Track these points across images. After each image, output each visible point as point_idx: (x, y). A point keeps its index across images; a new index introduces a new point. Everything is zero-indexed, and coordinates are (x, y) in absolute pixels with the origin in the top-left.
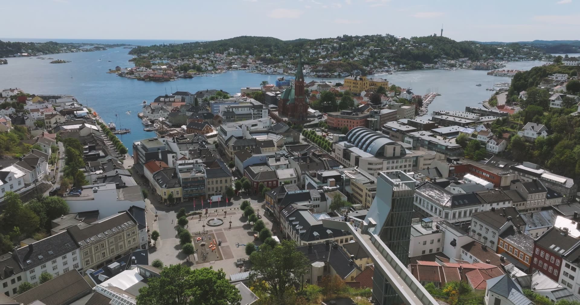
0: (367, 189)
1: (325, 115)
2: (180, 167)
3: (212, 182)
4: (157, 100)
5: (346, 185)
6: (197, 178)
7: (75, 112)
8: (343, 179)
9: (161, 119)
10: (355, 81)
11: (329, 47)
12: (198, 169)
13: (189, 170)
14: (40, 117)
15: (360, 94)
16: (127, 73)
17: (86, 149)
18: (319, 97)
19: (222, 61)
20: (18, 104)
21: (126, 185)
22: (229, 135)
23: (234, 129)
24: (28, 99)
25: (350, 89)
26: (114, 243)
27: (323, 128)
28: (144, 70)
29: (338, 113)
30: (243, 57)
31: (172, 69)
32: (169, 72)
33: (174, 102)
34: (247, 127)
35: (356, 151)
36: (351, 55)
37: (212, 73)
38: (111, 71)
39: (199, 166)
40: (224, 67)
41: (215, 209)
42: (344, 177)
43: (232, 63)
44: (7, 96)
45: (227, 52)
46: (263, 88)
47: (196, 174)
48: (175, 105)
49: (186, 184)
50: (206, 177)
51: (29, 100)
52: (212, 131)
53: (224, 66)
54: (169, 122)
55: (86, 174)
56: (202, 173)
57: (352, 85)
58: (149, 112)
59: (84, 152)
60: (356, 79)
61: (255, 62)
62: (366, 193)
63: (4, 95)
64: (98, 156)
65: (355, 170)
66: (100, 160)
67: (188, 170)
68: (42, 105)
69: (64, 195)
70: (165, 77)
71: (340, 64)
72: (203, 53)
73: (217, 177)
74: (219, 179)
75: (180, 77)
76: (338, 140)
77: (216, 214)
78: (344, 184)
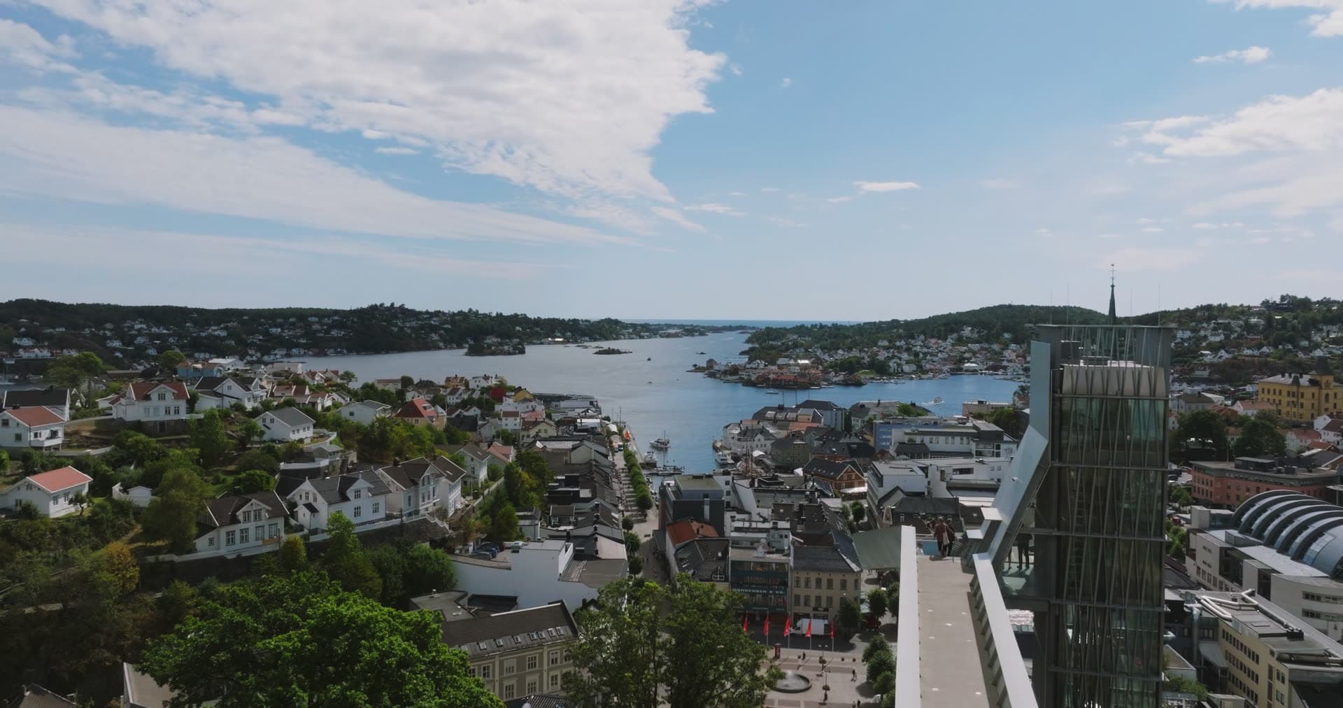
0: (1272, 653)
1: (1189, 472)
2: (734, 534)
3: (807, 582)
4: (759, 416)
5: (1203, 638)
6: (769, 564)
7: (579, 421)
8: (1191, 613)
9: (757, 453)
10: (1294, 389)
11: (1233, 323)
12: (774, 544)
13: (753, 545)
14: (518, 427)
15: (1311, 425)
16: (725, 373)
17: (557, 481)
18: (1177, 425)
19: (939, 354)
20: (487, 401)
21: (600, 555)
22: (888, 487)
23: (907, 472)
24: (507, 394)
25: (1279, 412)
26: (515, 673)
27: (1177, 505)
28: (762, 366)
29: (1229, 466)
30: (996, 347)
31: (821, 368)
32: (813, 371)
33: (796, 421)
34: (942, 472)
35: (1263, 556)
36: (1305, 343)
37: (912, 379)
38: (697, 369)
39: (781, 536)
40: (945, 368)
41: (800, 652)
42: (1196, 612)
43: (964, 359)
44: (475, 387)
45: (955, 335)
46: (1016, 399)
47: (768, 556)
48: (794, 427)
49: (740, 575)
50: (792, 564)
51: (509, 397)
52: (861, 484)
53: (945, 365)
54: (773, 460)
55: (527, 522)
56: (784, 555)
57: (1285, 399)
58: (733, 438)
59: (550, 484)
60: (1296, 382)
61: (1026, 359)
62: (1271, 669)
63: (472, 385)
64: (576, 497)
65: (1244, 599)
66: (575, 506)
67: (752, 543)
68: (525, 405)
69: (457, 552)
70: (800, 380)
71: (1266, 363)
72: (900, 337)
73: (819, 570)
74: (825, 577)
75: (836, 383)
76: (1208, 526)
77: (800, 662)
78: (1196, 631)
